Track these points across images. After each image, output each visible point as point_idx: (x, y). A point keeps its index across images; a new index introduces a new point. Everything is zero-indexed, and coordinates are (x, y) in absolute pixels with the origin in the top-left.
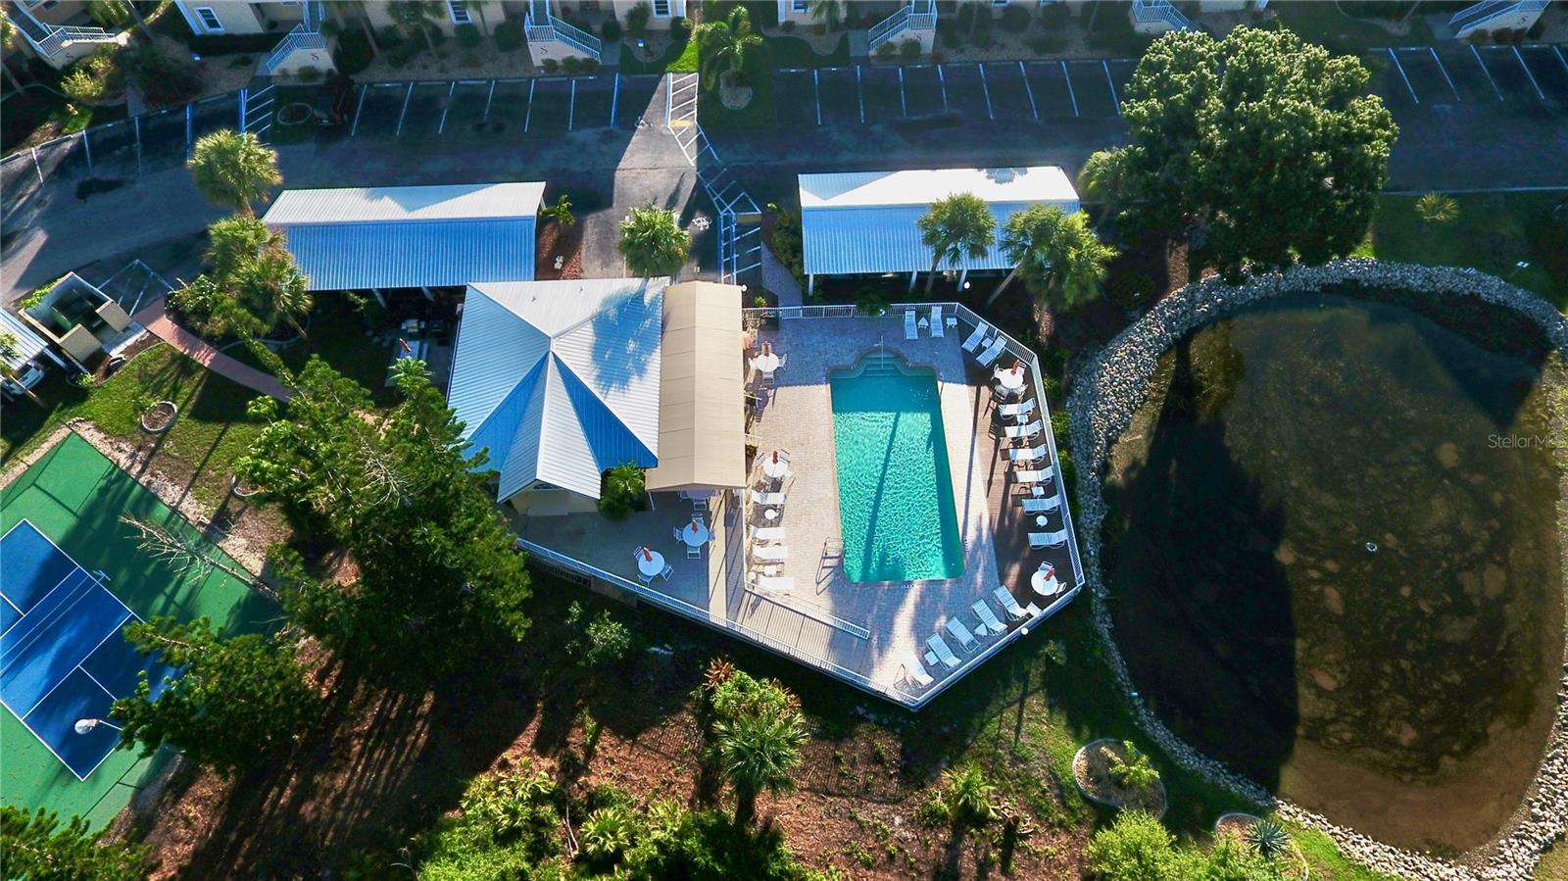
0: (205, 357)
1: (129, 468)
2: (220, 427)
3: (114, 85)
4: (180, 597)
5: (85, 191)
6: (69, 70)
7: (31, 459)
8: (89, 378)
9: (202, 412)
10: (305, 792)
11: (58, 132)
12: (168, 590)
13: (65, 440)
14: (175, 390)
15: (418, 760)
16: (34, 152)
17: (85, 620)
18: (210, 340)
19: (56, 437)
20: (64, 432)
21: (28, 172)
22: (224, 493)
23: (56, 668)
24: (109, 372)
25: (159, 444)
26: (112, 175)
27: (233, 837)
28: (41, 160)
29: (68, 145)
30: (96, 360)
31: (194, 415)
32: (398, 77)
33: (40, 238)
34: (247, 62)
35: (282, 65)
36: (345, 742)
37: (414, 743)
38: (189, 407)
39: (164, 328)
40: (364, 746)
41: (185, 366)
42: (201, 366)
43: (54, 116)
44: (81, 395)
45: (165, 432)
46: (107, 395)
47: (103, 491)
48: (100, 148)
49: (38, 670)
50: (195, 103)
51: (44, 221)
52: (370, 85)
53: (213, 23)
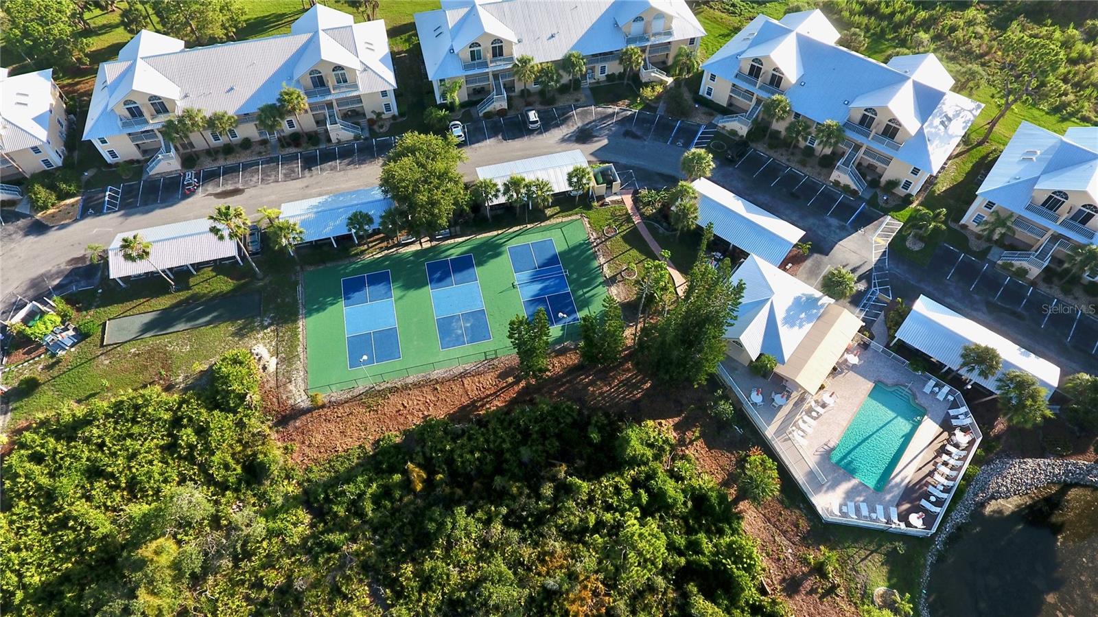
0: (636, 220)
1: (593, 243)
2: (629, 248)
3: (659, 97)
4: (587, 295)
5: (627, 134)
6: (647, 85)
7: (565, 219)
8: (595, 204)
9: (625, 238)
10: (592, 383)
11: (628, 106)
12: (585, 291)
13: (577, 220)
14: (621, 225)
15: (633, 401)
16: (617, 109)
17: (557, 281)
18: (642, 215)
19: (574, 217)
20: (578, 217)
21: (612, 115)
22: (618, 271)
23: (541, 289)
24: (602, 205)
25: (606, 240)
26: (639, 133)
27: (564, 380)
28: (618, 113)
29: (630, 113)
30: (601, 198)
31: (623, 237)
32: (767, 153)
33: (605, 142)
34: (711, 115)
35: (726, 124)
36: (614, 378)
37: (634, 395)
38: (622, 234)
39: (628, 200)
40: (618, 384)
41: (629, 219)
42: (633, 222)
43: (630, 98)
44: (589, 207)
45: (610, 238)
46: (597, 212)
47: (581, 245)
48: (640, 120)
49: (537, 287)
50: (682, 121)
51: (609, 137)
52: (755, 150)
53: (709, 94)
